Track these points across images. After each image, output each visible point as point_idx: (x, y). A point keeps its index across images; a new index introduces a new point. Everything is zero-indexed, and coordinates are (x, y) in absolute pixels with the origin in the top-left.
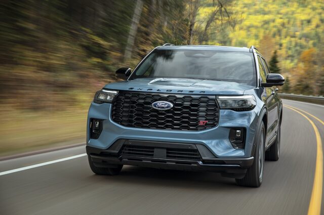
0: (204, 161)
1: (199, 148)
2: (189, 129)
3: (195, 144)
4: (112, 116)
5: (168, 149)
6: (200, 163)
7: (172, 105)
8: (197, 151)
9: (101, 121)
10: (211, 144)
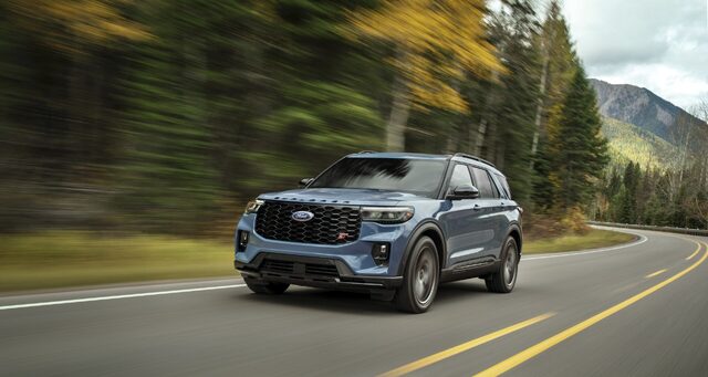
0: (342, 279)
1: (338, 264)
2: (329, 243)
3: (334, 259)
4: (256, 228)
5: (308, 265)
6: (338, 280)
7: (311, 215)
8: (334, 267)
9: (248, 233)
10: (351, 260)
